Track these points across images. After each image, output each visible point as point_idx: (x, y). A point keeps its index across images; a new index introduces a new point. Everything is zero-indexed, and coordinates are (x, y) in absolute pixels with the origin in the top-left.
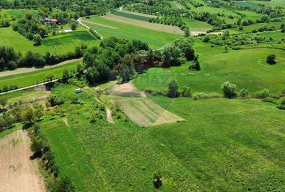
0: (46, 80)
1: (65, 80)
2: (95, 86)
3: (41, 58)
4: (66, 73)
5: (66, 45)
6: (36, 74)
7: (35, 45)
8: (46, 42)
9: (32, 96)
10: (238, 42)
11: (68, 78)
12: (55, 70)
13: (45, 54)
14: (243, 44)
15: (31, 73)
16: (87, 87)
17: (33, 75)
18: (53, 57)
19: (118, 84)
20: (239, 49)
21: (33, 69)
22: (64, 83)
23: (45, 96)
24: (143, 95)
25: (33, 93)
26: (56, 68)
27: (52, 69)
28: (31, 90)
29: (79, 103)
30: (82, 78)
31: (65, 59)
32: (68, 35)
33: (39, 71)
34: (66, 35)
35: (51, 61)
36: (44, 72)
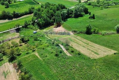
0: (15, 26)
1: (26, 26)
2: (43, 29)
3: (11, 14)
4: (26, 22)
5: (22, 7)
6: (9, 23)
7: (6, 8)
8: (11, 6)
9: (9, 36)
10: (106, 5)
11: (27, 25)
12: (19, 21)
13: (12, 12)
14: (109, 5)
15: (6, 23)
16: (39, 30)
17: (7, 24)
18: (17, 14)
19: (55, 27)
20: (108, 8)
21: (7, 21)
22: (26, 28)
23: (16, 36)
24: (72, 33)
25: (9, 35)
26: (19, 20)
27: (18, 20)
28: (8, 32)
29: (38, 40)
30: (35, 25)
31: (24, 15)
32: (22, 2)
33: (10, 22)
34: (21, 2)
35: (16, 16)
36: (13, 22)
